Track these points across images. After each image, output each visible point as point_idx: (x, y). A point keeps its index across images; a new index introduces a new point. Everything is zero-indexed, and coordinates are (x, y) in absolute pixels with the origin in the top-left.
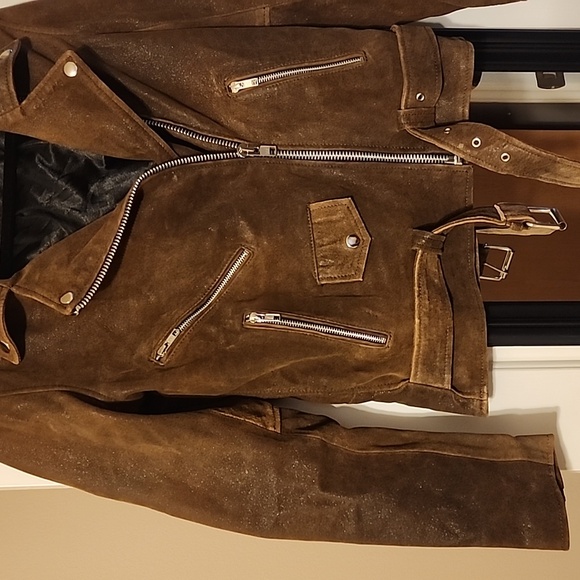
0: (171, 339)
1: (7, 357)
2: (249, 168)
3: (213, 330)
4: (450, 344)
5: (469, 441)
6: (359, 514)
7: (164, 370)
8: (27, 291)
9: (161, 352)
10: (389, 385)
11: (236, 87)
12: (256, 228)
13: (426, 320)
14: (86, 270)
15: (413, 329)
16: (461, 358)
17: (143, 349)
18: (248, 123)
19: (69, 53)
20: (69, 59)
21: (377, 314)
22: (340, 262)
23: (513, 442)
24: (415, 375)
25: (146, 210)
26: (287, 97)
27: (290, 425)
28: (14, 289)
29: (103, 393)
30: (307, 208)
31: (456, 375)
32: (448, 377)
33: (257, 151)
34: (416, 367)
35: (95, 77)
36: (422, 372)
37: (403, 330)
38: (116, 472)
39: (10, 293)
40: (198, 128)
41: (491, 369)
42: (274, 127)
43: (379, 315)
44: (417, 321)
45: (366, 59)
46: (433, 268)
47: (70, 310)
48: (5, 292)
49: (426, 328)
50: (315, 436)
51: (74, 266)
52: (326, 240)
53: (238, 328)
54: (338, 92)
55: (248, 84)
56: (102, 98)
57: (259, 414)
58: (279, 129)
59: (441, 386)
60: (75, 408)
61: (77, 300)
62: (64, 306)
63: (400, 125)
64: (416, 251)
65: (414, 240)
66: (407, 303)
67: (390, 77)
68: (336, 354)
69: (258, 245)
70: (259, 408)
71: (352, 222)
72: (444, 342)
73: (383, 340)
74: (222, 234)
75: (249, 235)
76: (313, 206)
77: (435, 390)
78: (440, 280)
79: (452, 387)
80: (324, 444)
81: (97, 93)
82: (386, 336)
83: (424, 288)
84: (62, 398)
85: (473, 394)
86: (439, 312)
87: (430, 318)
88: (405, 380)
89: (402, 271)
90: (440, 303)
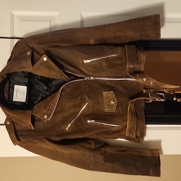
0: (69, 126)
1: (31, 128)
2: (88, 83)
3: (79, 124)
4: (136, 127)
5: (139, 150)
6: (112, 167)
7: (68, 133)
8: (36, 114)
9: (67, 129)
11: (85, 62)
12: (90, 98)
13: (130, 121)
14: (49, 110)
15: (127, 123)
16: (138, 130)
17: (63, 128)
18: (88, 71)
19: (44, 55)
20: (45, 57)
21: (118, 120)
22: (110, 107)
23: (149, 151)
24: (127, 134)
25: (63, 94)
26: (98, 65)
27: (97, 146)
28: (33, 113)
29: (54, 139)
30: (102, 94)
31: (137, 134)
32: (135, 135)
33: (90, 78)
34: (127, 132)
35: (51, 61)
36: (129, 133)
37: (124, 124)
38: (57, 155)
39: (32, 114)
40: (76, 72)
41: (146, 129)
42: (94, 72)
43: (119, 121)
44: (128, 122)
45: (118, 55)
46: (133, 108)
47: (46, 120)
48: (31, 114)
49: (130, 124)
50: (103, 149)
51: (47, 109)
52: (107, 101)
53: (85, 123)
54: (111, 64)
55: (88, 61)
56: (53, 67)
57: (90, 143)
58: (96, 73)
59: (133, 137)
60: (48, 142)
61: (48, 118)
62: (45, 119)
63: (126, 73)
64: (128, 105)
65: (128, 102)
66: (126, 117)
67: (124, 61)
68: (108, 129)
69: (90, 102)
70: (90, 141)
72: (134, 127)
73: (119, 126)
74: (81, 99)
75: (88, 99)
76: (104, 93)
78: (134, 111)
79: (136, 137)
80: (105, 151)
81: (52, 65)
82: (120, 125)
83: (130, 114)
84: (45, 140)
85: (140, 139)
86: (134, 119)
87: (131, 121)
88: (124, 135)
89: (125, 109)
90: (134, 117)
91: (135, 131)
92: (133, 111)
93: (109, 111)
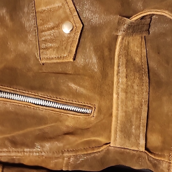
4: (144, 114)
10: (93, 148)
22: (57, 45)
24: (115, 140)
32: (142, 142)
34: (116, 133)
59: (136, 149)
71: (68, 11)
72: (139, 113)
73: (89, 111)
77: (131, 152)
79: (146, 149)
85: (163, 156)
86: (136, 88)
87: (126, 93)
88: (107, 144)
89: (106, 53)
90: (137, 81)
91: (143, 129)
92: (137, 59)
93: (55, 61)
